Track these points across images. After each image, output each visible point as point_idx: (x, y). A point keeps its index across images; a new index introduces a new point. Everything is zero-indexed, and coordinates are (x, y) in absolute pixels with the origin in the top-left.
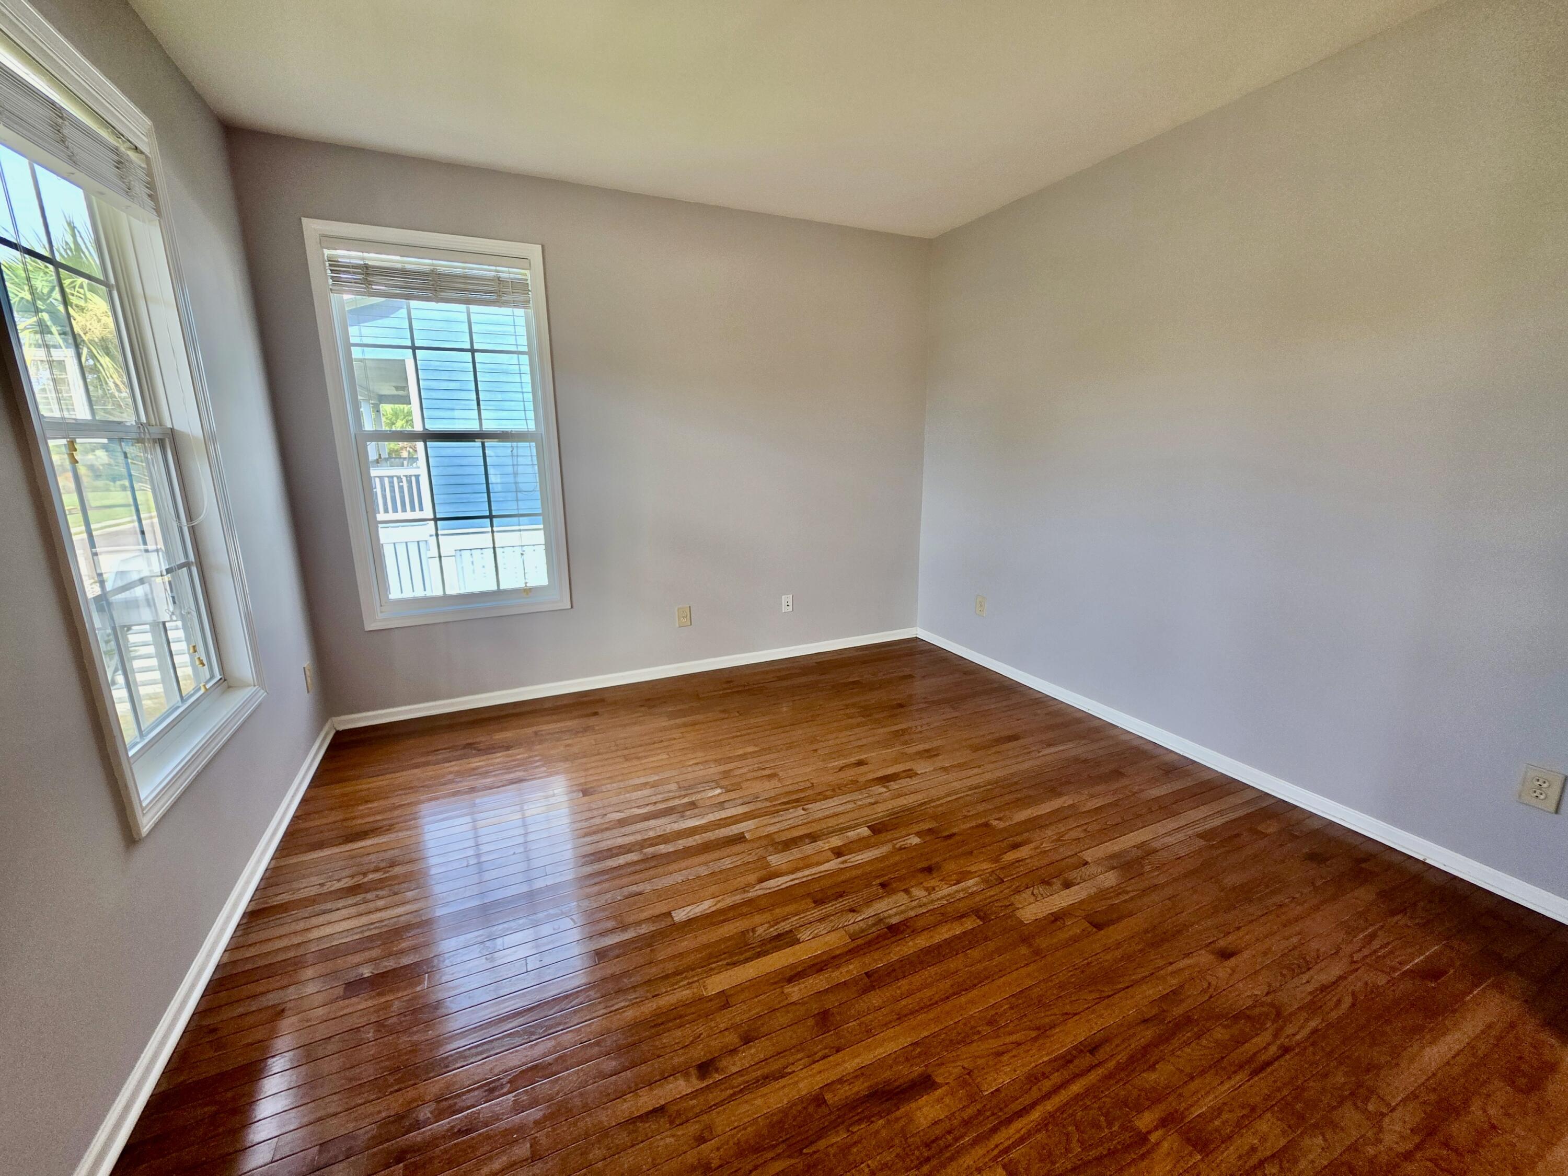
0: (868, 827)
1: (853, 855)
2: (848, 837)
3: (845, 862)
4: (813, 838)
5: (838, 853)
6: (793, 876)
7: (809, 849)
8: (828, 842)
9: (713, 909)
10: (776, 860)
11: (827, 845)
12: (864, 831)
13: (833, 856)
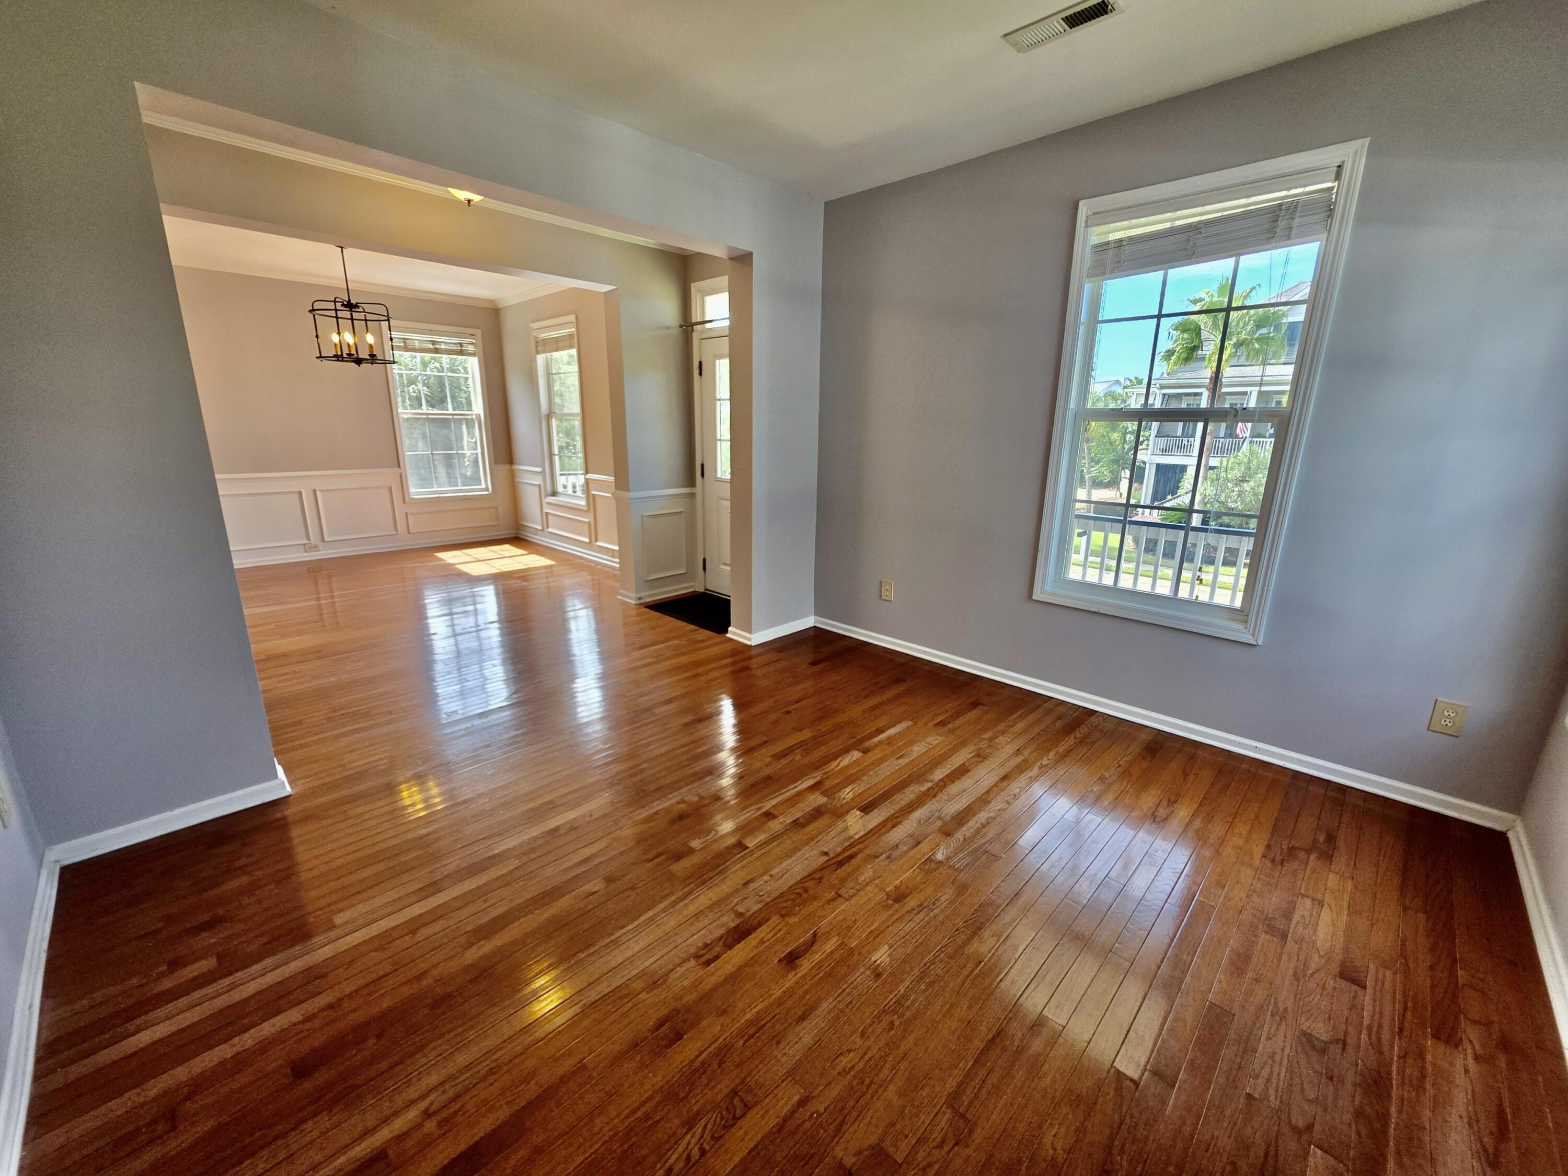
0: (747, 848)
1: (754, 816)
2: (765, 832)
3: (759, 809)
4: (797, 824)
5: (769, 816)
6: (796, 790)
7: (796, 813)
8: (781, 823)
9: (839, 760)
10: (817, 799)
11: (781, 820)
12: (751, 843)
13: (772, 811)
